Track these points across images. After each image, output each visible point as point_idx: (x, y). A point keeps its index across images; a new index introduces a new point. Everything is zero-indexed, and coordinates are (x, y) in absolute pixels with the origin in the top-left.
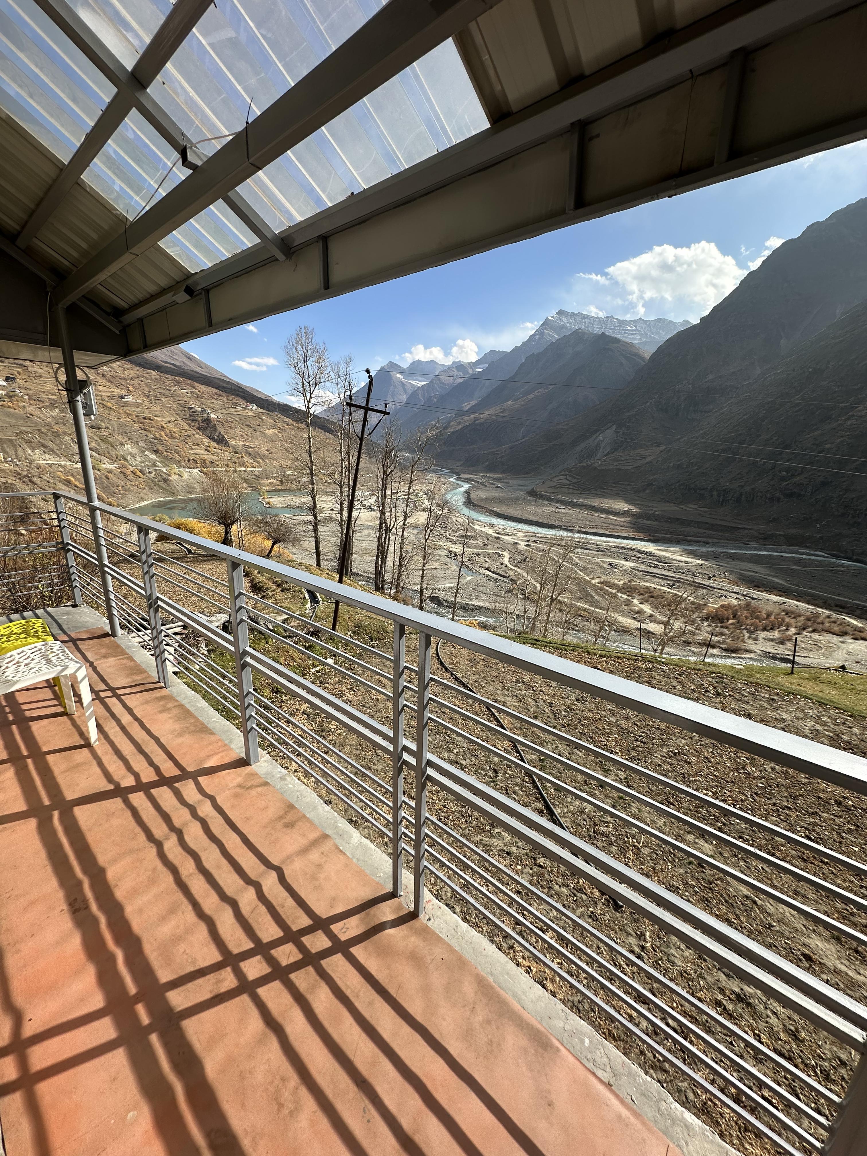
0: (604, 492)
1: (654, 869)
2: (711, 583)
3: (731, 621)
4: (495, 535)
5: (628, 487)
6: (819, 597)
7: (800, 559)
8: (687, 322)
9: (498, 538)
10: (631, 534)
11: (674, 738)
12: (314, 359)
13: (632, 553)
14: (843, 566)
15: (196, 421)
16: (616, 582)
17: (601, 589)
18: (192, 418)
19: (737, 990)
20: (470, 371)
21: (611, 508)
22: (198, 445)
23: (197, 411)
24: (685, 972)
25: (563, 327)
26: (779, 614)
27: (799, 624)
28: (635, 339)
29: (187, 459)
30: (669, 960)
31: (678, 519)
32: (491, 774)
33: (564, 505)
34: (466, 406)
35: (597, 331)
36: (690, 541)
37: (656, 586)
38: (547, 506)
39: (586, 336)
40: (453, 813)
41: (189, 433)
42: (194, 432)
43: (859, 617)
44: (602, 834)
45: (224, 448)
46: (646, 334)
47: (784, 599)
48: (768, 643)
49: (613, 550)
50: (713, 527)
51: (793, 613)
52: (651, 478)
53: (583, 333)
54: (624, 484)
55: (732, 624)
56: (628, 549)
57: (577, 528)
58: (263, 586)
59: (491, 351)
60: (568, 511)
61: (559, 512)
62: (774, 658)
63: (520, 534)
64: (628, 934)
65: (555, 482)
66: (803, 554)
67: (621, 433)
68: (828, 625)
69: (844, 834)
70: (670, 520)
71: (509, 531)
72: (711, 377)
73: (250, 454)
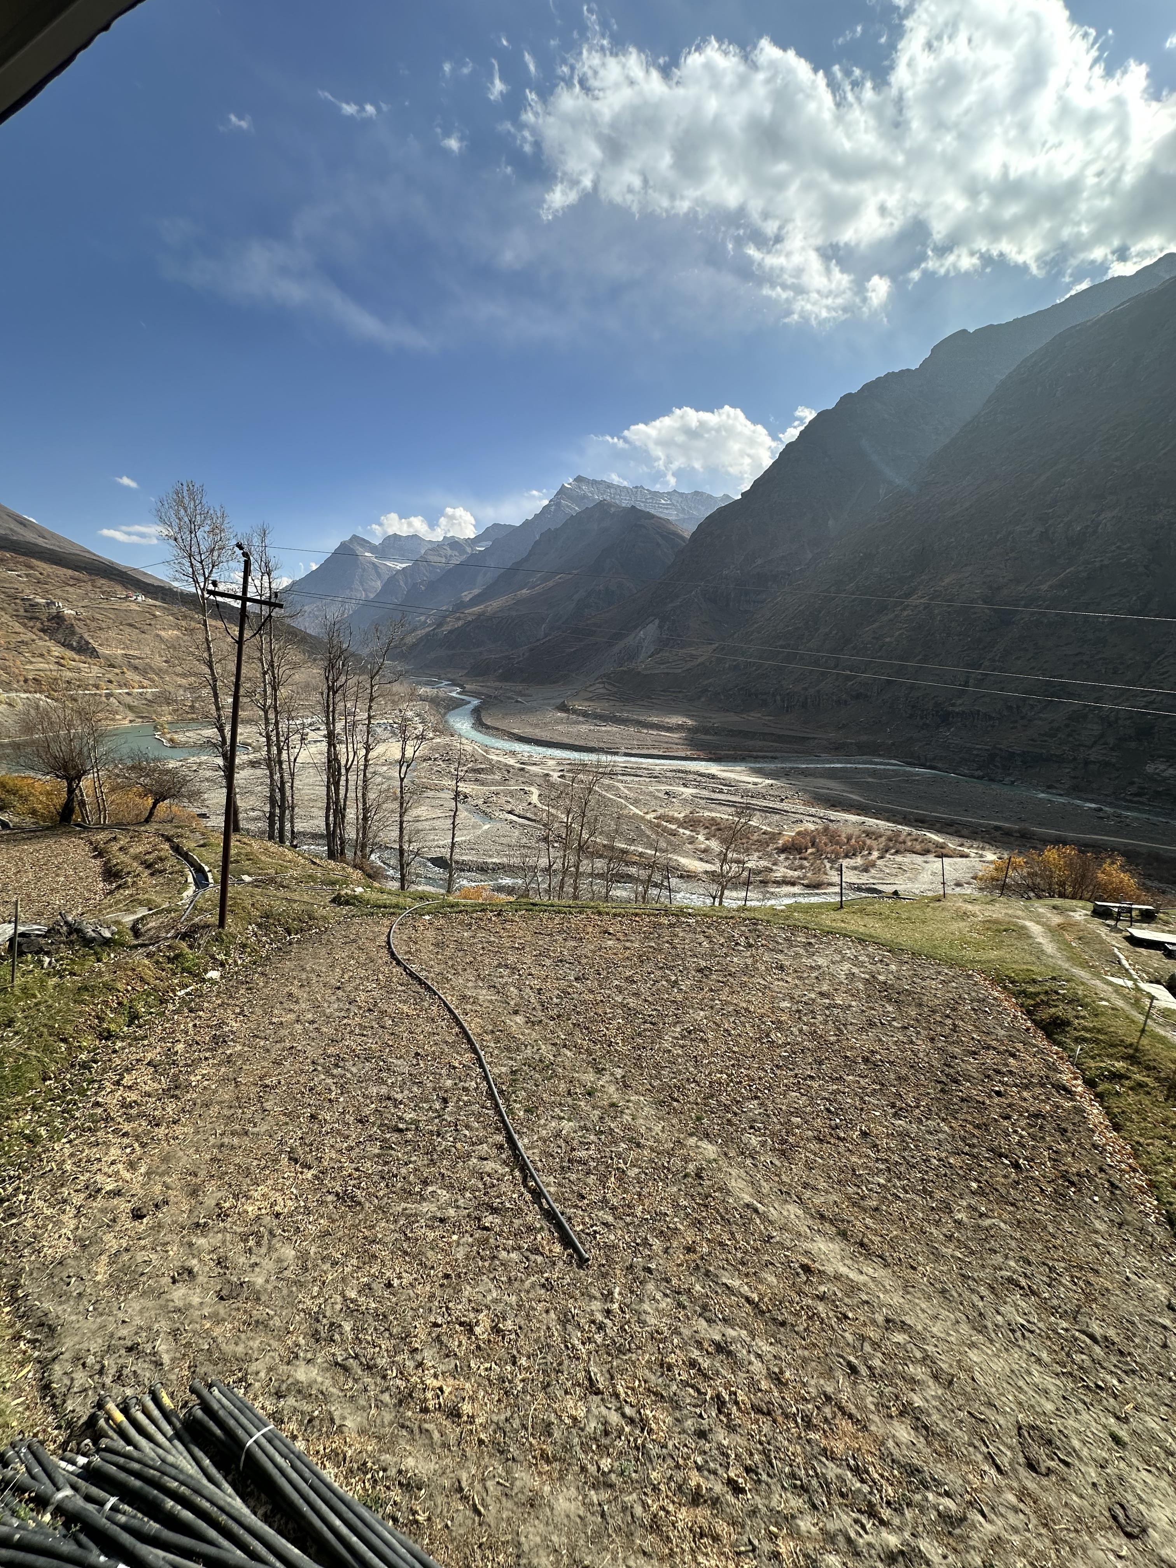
1: (639, 1194)
2: (784, 806)
3: (810, 851)
4: (518, 765)
5: (680, 695)
6: (899, 812)
7: (875, 770)
8: (727, 496)
9: (522, 769)
10: (689, 753)
11: (691, 1011)
12: (207, 528)
13: (691, 777)
14: (918, 775)
15: (37, 619)
16: (676, 815)
17: (658, 826)
18: (28, 615)
19: (718, 1338)
20: (469, 550)
21: (663, 722)
22: (42, 655)
23: (38, 604)
24: (657, 1332)
25: (585, 497)
26: (859, 837)
27: (881, 846)
28: (671, 515)
29: (22, 678)
30: (639, 1321)
31: (740, 732)
32: (437, 1106)
33: (605, 721)
34: (467, 596)
35: (626, 503)
36: (756, 757)
37: (723, 816)
38: (583, 723)
39: (613, 510)
40: (369, 1176)
41: (23, 637)
42: (35, 637)
43: (939, 831)
44: (579, 1162)
45: (89, 660)
46: (683, 509)
47: (863, 818)
48: (852, 872)
49: (668, 774)
50: (780, 738)
51: (873, 833)
52: (706, 682)
53: (610, 505)
54: (673, 692)
55: (811, 854)
56: (686, 772)
57: (624, 750)
58: (122, 870)
59: (495, 525)
60: (609, 729)
61: (598, 731)
62: (859, 889)
63: (551, 763)
64: (592, 1297)
65: (590, 692)
66: (877, 763)
67: (665, 628)
68: (909, 844)
69: (867, 1098)
70: (732, 733)
71: (536, 758)
72: (759, 561)
73: (136, 668)
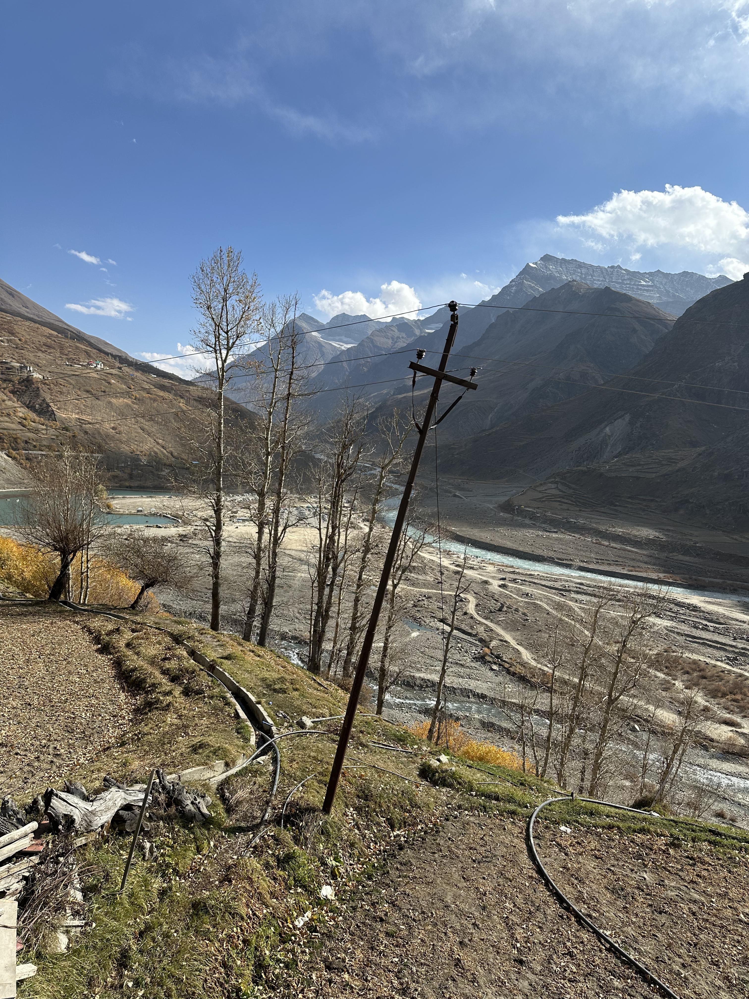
0: (616, 511)
4: (453, 567)
9: (457, 573)
13: (665, 605)
15: (10, 381)
18: (4, 377)
21: (629, 534)
23: (13, 367)
25: (551, 277)
28: (652, 298)
31: (731, 556)
33: (556, 526)
35: (598, 283)
37: (708, 660)
38: (530, 527)
39: (583, 291)
42: (5, 398)
45: (47, 422)
46: (668, 292)
49: (636, 599)
52: (687, 492)
53: (579, 287)
54: (644, 500)
56: (658, 599)
57: (578, 563)
60: (561, 536)
61: (548, 538)
63: (490, 568)
65: (540, 492)
67: (638, 425)
70: (719, 556)
71: (474, 561)
73: (86, 433)
